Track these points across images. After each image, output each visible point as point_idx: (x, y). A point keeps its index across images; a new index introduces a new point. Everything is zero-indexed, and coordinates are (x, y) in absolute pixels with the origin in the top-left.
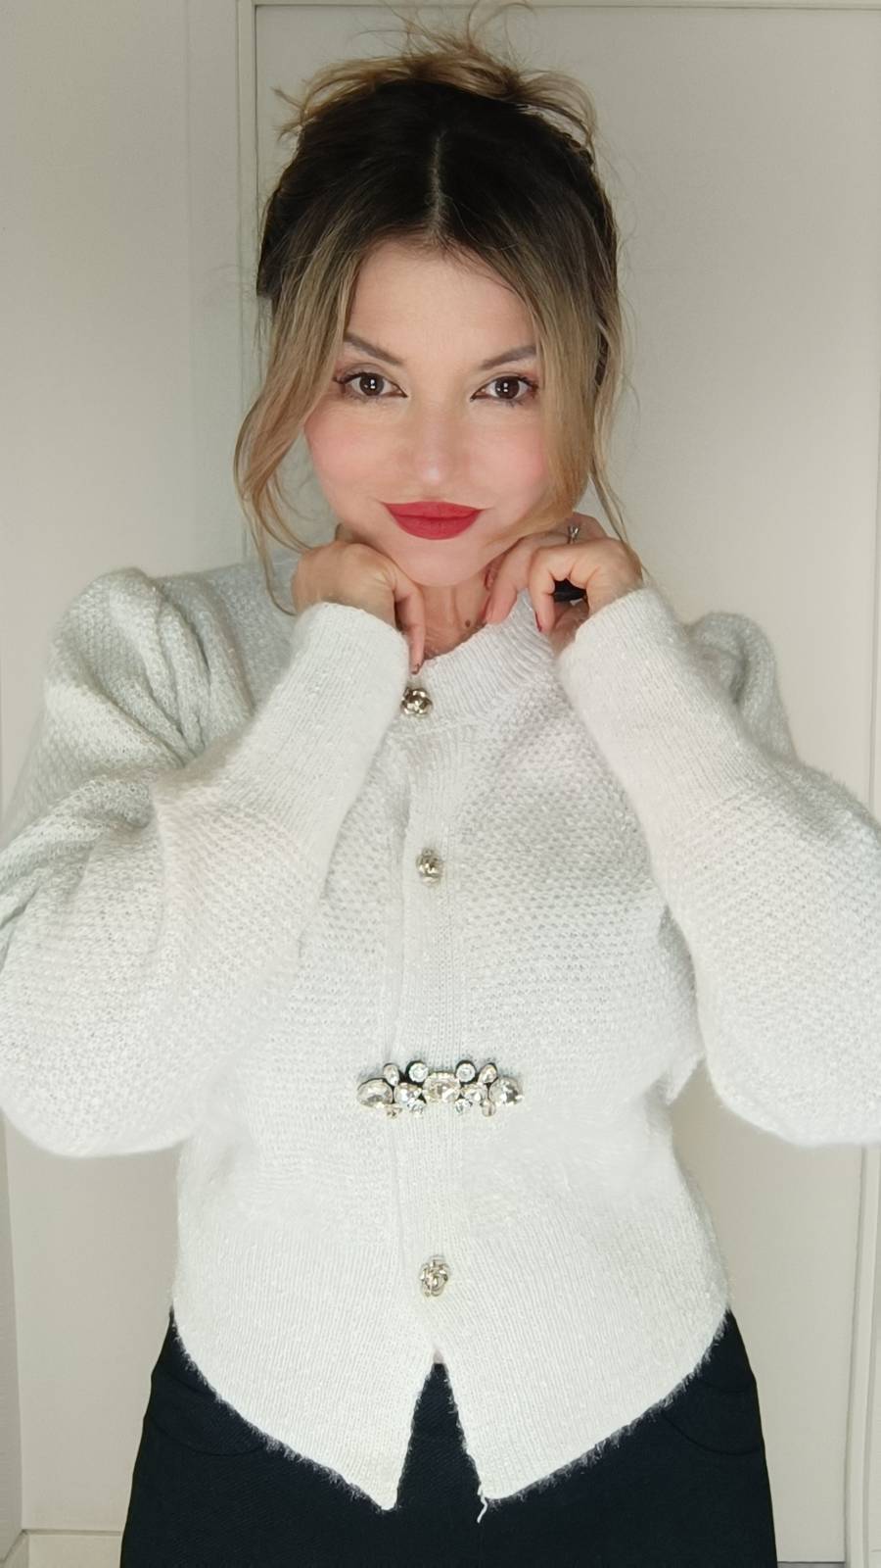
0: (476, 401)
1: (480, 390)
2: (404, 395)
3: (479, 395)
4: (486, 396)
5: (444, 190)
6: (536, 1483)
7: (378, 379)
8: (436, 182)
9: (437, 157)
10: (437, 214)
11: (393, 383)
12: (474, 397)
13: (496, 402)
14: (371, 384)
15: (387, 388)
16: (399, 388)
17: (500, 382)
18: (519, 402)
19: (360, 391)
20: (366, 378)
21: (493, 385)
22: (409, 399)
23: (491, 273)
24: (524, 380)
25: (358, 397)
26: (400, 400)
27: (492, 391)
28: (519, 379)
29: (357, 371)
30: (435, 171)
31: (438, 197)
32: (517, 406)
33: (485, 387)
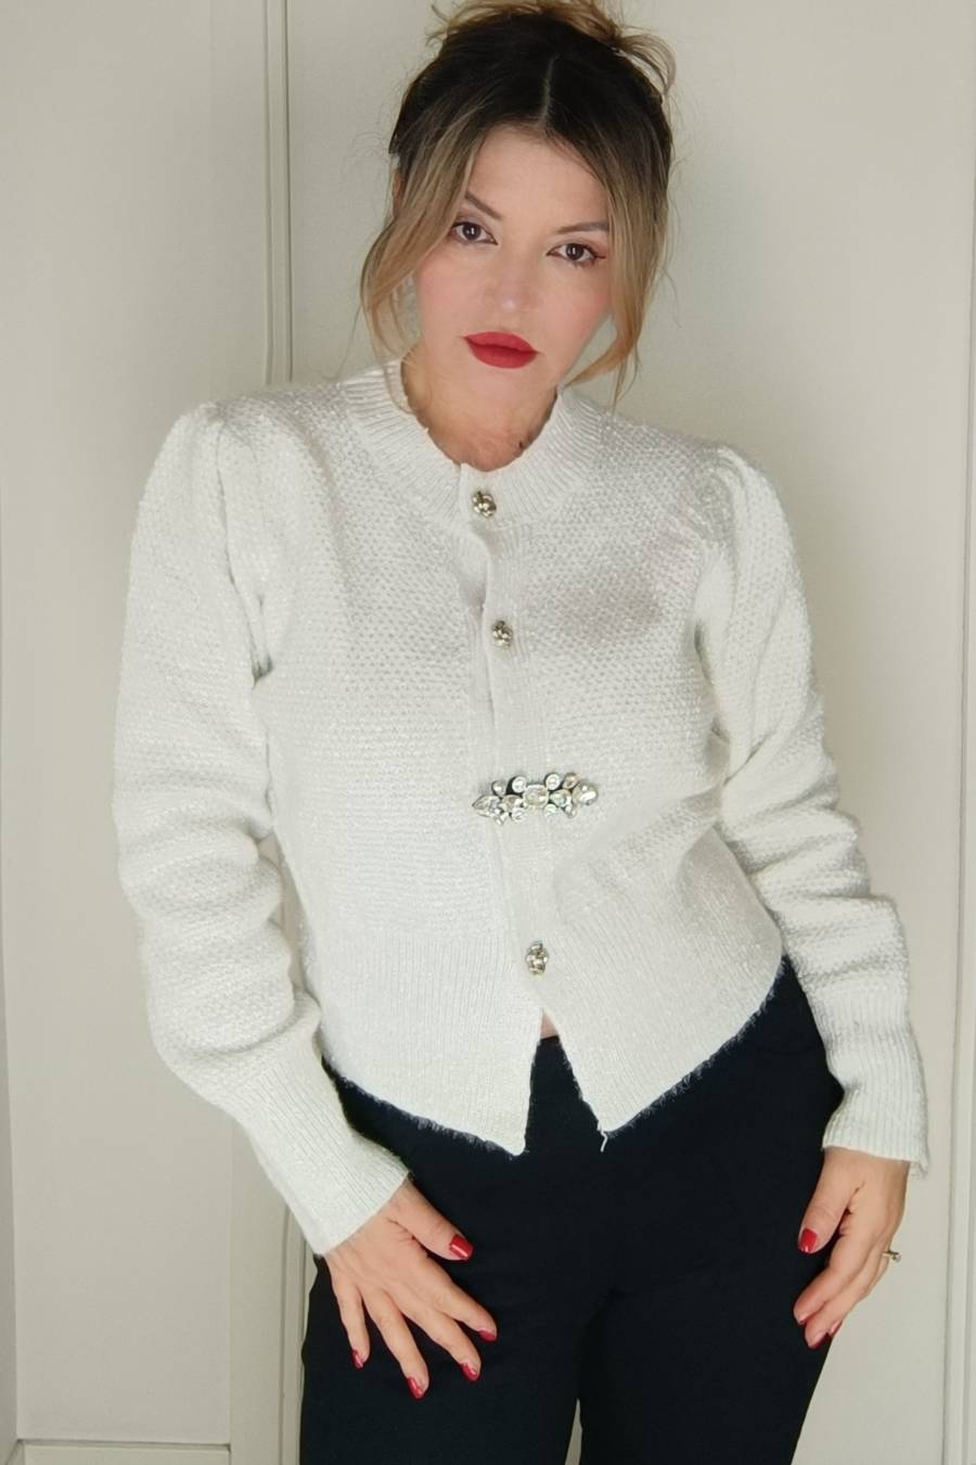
0: (550, 258)
1: (553, 249)
2: (495, 243)
3: (553, 253)
4: (558, 255)
5: (551, 95)
6: (641, 1113)
7: (478, 228)
8: (547, 89)
9: (549, 73)
10: (545, 112)
11: (489, 233)
12: (549, 254)
13: (565, 262)
14: (471, 230)
15: (483, 236)
16: (492, 237)
17: (570, 246)
18: (582, 264)
19: (463, 236)
20: (467, 226)
21: (564, 248)
22: (499, 246)
23: (581, 160)
24: (590, 250)
25: (460, 240)
26: (492, 246)
27: (563, 251)
28: (586, 247)
29: (463, 220)
30: (547, 82)
31: (547, 100)
32: (579, 267)
33: (560, 247)
